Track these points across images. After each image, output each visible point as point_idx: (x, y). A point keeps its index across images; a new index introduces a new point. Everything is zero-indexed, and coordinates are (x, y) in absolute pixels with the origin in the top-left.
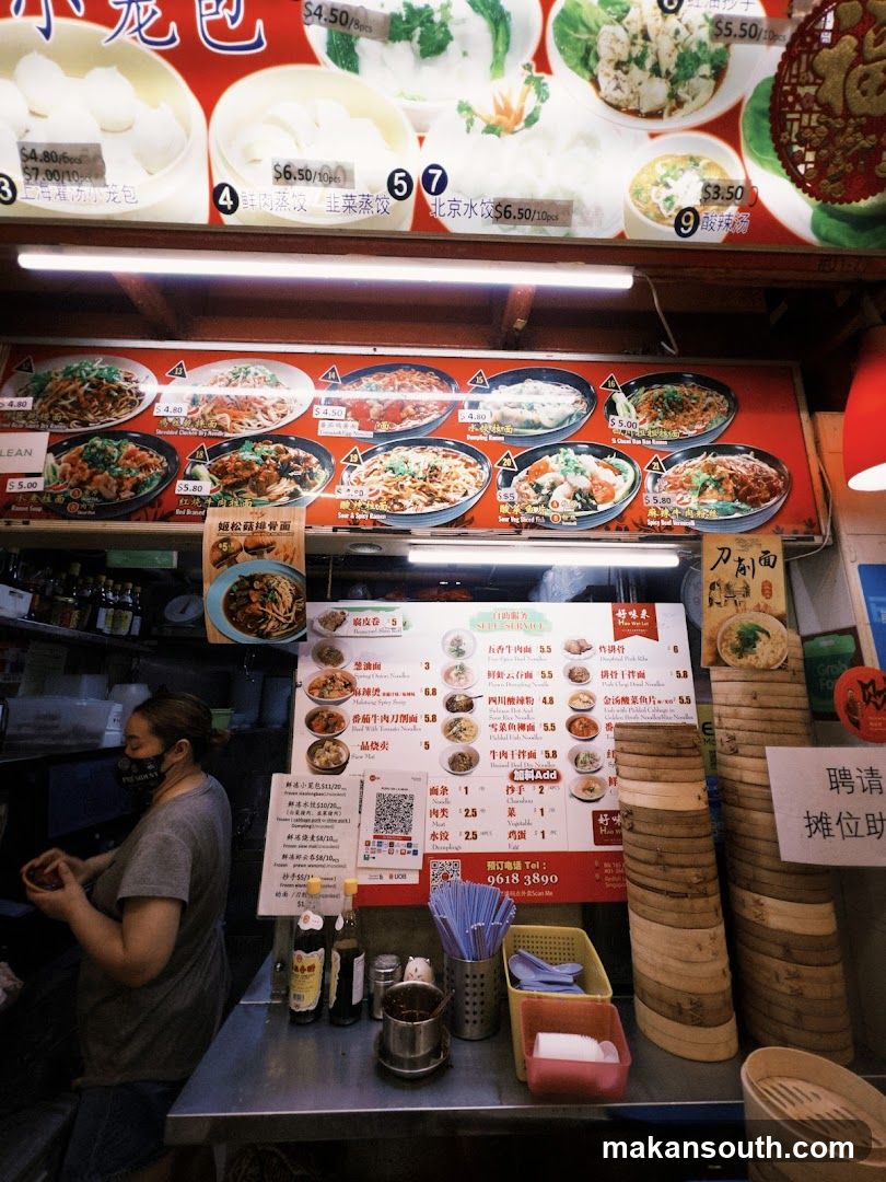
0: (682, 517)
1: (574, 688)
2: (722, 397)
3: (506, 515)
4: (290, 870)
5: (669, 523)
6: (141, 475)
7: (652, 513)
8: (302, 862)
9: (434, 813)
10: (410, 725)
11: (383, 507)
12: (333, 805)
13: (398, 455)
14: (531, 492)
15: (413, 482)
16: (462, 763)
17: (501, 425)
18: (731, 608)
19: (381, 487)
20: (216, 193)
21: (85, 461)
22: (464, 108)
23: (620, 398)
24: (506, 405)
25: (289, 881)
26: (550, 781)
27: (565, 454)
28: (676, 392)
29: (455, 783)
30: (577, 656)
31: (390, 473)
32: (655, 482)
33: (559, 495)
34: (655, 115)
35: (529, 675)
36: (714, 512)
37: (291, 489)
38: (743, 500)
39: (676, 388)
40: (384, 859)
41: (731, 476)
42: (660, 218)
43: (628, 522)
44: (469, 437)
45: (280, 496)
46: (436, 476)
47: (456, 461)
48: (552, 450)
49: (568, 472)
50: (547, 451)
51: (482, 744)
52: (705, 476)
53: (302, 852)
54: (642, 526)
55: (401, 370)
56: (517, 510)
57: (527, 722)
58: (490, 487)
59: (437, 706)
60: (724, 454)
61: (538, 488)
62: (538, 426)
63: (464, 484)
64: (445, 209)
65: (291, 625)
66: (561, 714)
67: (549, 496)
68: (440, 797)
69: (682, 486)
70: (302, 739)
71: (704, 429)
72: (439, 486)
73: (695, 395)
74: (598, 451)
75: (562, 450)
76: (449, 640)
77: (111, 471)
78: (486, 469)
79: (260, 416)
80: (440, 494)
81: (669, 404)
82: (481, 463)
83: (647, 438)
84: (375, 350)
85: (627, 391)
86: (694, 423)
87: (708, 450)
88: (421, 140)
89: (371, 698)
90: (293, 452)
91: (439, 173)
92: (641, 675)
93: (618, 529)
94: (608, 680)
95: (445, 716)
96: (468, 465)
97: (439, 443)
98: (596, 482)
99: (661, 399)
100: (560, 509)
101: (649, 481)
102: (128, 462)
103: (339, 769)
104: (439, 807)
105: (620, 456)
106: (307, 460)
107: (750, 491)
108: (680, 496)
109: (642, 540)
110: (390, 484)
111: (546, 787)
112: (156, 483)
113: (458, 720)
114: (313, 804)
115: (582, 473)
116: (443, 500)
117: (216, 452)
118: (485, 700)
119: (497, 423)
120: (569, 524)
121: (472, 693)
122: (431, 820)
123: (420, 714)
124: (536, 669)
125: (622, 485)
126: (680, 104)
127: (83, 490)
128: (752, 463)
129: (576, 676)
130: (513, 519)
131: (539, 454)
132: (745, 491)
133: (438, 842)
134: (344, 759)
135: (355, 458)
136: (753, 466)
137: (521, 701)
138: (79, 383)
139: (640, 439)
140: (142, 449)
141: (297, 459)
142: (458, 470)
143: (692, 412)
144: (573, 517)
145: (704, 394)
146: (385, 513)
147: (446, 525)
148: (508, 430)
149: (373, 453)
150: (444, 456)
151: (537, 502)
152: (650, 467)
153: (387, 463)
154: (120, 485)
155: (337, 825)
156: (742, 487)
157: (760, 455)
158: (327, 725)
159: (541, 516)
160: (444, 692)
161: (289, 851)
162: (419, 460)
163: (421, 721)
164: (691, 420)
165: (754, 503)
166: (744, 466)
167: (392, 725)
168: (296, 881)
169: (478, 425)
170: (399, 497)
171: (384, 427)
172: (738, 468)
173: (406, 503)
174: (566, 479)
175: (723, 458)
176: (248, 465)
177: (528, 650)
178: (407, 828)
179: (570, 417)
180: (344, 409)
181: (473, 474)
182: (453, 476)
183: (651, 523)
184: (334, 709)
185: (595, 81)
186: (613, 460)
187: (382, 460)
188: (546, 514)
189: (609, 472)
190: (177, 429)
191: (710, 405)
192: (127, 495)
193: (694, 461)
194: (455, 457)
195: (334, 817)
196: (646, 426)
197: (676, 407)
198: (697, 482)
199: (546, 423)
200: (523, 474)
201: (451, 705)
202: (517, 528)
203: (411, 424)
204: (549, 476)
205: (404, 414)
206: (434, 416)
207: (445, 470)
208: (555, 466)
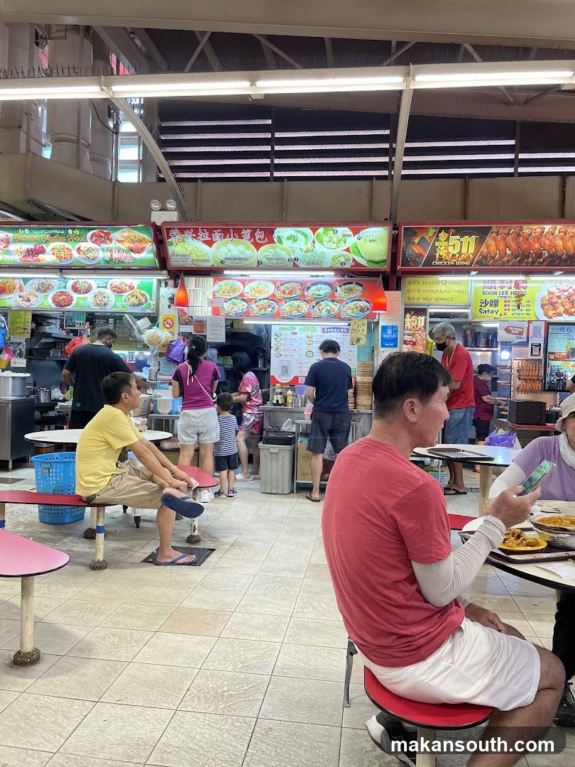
0: (348, 315)
2: (361, 287)
3: (313, 315)
5: (345, 317)
7: (342, 315)
13: (292, 302)
15: (295, 308)
18: (356, 334)
20: (258, 262)
21: (231, 304)
22: (301, 249)
23: (338, 288)
31: (290, 306)
32: (343, 308)
33: (323, 311)
34: (334, 249)
36: (355, 314)
37: (271, 310)
39: (351, 286)
41: (360, 306)
42: (338, 264)
43: (337, 317)
44: (306, 298)
45: (269, 311)
46: (299, 307)
48: (323, 301)
49: (327, 306)
52: (354, 306)
54: (340, 317)
56: (315, 314)
58: (309, 309)
61: (319, 309)
62: (320, 295)
64: (298, 263)
67: (321, 311)
69: (349, 309)
71: (355, 295)
72: (300, 309)
73: (355, 287)
74: (332, 301)
75: (325, 301)
79: (264, 294)
81: (349, 289)
82: (308, 304)
85: (340, 286)
87: (355, 300)
88: (294, 253)
90: (271, 302)
91: (297, 258)
93: (335, 318)
96: (306, 304)
97: (300, 299)
98: (331, 308)
99: (347, 288)
100: (324, 314)
102: (240, 304)
105: (337, 302)
106: (273, 304)
108: (348, 311)
109: (340, 320)
110: (290, 309)
112: (245, 309)
116: (300, 312)
117: (256, 302)
120: (325, 317)
125: (337, 308)
126: (339, 247)
127: (232, 310)
131: (320, 302)
132: (362, 310)
135: (283, 303)
136: (365, 304)
138: (228, 287)
139: (342, 298)
140: (242, 301)
143: (353, 291)
145: (357, 287)
147: (301, 317)
148: (314, 296)
149: (286, 302)
150: (301, 302)
151: (319, 312)
152: (343, 304)
157: (367, 301)
159: (319, 315)
162: (296, 303)
164: (353, 293)
165: (364, 312)
169: (308, 296)
170: (292, 311)
171: (289, 296)
172: (362, 304)
173: (294, 313)
175: (359, 302)
176: (262, 305)
179: (327, 293)
180: (280, 292)
181: (306, 306)
182: (303, 307)
183: (342, 317)
185: (324, 245)
186: (335, 303)
187: (289, 304)
188: (321, 315)
189: (334, 306)
190: (248, 297)
191: (358, 289)
192: (240, 311)
193: (352, 303)
194: (303, 303)
196: (343, 295)
197: (351, 290)
198: (352, 308)
199: (322, 295)
200: (317, 306)
202: (315, 318)
203: (294, 295)
204: (322, 306)
205: (293, 293)
206: (299, 293)
207: (301, 305)
208: (323, 304)
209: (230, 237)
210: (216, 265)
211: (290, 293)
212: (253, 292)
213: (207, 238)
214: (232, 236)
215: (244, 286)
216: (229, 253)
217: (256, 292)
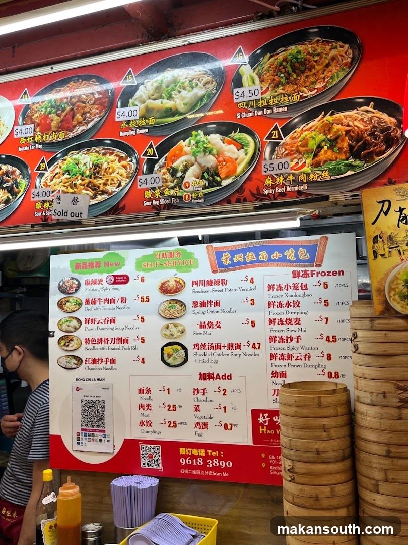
0: (296, 182)
2: (346, 46)
3: (150, 200)
5: (283, 190)
7: (269, 182)
13: (72, 159)
14: (168, 176)
15: (83, 180)
17: (145, 119)
23: (246, 71)
24: (149, 98)
27: (196, 136)
28: (299, 52)
31: (66, 176)
32: (273, 151)
33: (190, 177)
36: (327, 173)
37: (5, 197)
38: (356, 156)
39: (300, 48)
41: (347, 132)
43: (246, 193)
44: (122, 134)
46: (98, 172)
47: (112, 158)
48: (186, 134)
49: (199, 153)
50: (182, 136)
52: (321, 137)
54: (258, 196)
55: (72, 83)
56: (157, 194)
58: (133, 177)
61: (174, 172)
62: (171, 112)
63: (118, 176)
67: (182, 178)
69: (298, 152)
71: (325, 87)
72: (101, 181)
73: (319, 51)
74: (224, 128)
75: (194, 133)
78: (134, 161)
80: (101, 187)
81: (292, 66)
82: (130, 156)
83: (268, 107)
84: (52, 68)
85: (254, 61)
86: (314, 83)
87: (326, 109)
90: (4, 168)
93: (238, 201)
96: (121, 159)
97: (100, 143)
98: (221, 159)
99: (284, 63)
100: (191, 189)
101: (268, 150)
105: (244, 130)
106: (13, 172)
107: (366, 145)
108: (295, 161)
109: (258, 209)
110: (66, 184)
115: (210, 153)
116: (104, 192)
119: (143, 117)
120: (198, 201)
125: (243, 158)
128: (370, 115)
130: (155, 203)
131: (175, 140)
132: (360, 147)
135: (43, 166)
136: (371, 118)
139: (262, 109)
141: (7, 173)
142: (114, 165)
143: (313, 71)
144: (201, 195)
145: (328, 48)
147: (106, 214)
148: (151, 121)
149: (54, 160)
150: (104, 154)
151: (172, 185)
152: (269, 137)
153: (64, 167)
156: (357, 143)
157: (380, 105)
159: (175, 197)
162: (86, 159)
164: (312, 79)
165: (368, 158)
166: (362, 119)
169: (128, 122)
171: (61, 136)
172: (356, 123)
174: (196, 161)
175: (340, 115)
179: (201, 99)
180: (33, 126)
181: (125, 167)
182: (111, 170)
183: (267, 192)
186: (237, 135)
187: (62, 165)
188: (180, 194)
189: (232, 147)
191: (333, 58)
193: (312, 124)
194: (111, 154)
196: (268, 95)
197: (300, 67)
198: (312, 145)
199: (182, 108)
200: (162, 161)
202: (157, 210)
203: (79, 130)
204: (183, 159)
205: (75, 122)
206: (96, 119)
207: (105, 166)
208: (187, 149)
211: (65, 125)
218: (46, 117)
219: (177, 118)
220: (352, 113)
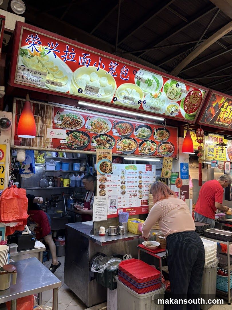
0: (161, 154)
1: (140, 180)
4: (97, 213)
6: (84, 141)
7: (158, 153)
8: (99, 212)
9: (119, 202)
10: (115, 187)
11: (123, 150)
12: (104, 202)
13: (125, 140)
14: (143, 148)
15: (127, 146)
16: (123, 193)
18: (165, 169)
19: (122, 146)
20: (114, 98)
21: (73, 137)
22: (151, 94)
23: (155, 132)
24: (140, 132)
25: (97, 215)
26: (136, 195)
27: (148, 142)
29: (122, 196)
30: (140, 174)
31: (124, 144)
33: (146, 150)
34: (172, 99)
35: (133, 177)
36: (165, 153)
37: (109, 146)
39: (163, 131)
40: (112, 210)
41: (168, 147)
42: (169, 112)
43: (155, 155)
44: (135, 138)
45: (107, 147)
46: (130, 145)
47: (133, 142)
48: (146, 141)
49: (148, 145)
51: (126, 190)
52: (165, 147)
53: (99, 210)
54: (157, 156)
55: (125, 123)
56: (141, 152)
57: (133, 186)
58: (137, 147)
59: (120, 183)
60: (168, 143)
61: (144, 148)
62: (144, 136)
63: (134, 146)
64: (144, 106)
65: (110, 171)
66: (138, 184)
68: (120, 199)
69: (162, 149)
70: (98, 190)
71: (165, 139)
72: (131, 147)
73: (165, 132)
74: (152, 142)
76: (122, 171)
77: (78, 139)
78: (137, 144)
79: (103, 130)
84: (121, 118)
85: (157, 131)
88: (144, 97)
89: (109, 182)
90: (109, 138)
91: (145, 102)
92: (149, 177)
93: (154, 156)
94: (144, 178)
95: (121, 185)
96: (135, 143)
97: (131, 138)
98: (151, 147)
99: (161, 133)
100: (147, 152)
101: (158, 147)
102: (81, 138)
103: (104, 195)
104: (120, 201)
105: (155, 143)
106: (111, 140)
107: (170, 150)
109: (157, 158)
110: (124, 146)
111: (135, 196)
112: (87, 143)
113: (123, 186)
114: (101, 202)
116: (131, 149)
117: (96, 137)
118: (127, 182)
119: (139, 135)
120: (148, 154)
121: (125, 181)
122: (118, 203)
123: (117, 185)
124: (134, 176)
125: (155, 148)
126: (175, 99)
127: (74, 143)
129: (140, 178)
130: (140, 153)
131: (144, 141)
133: (120, 207)
134: (105, 193)
135: (118, 140)
136: (171, 146)
137: (132, 182)
138: (70, 118)
139: (157, 140)
140: (84, 135)
141: (110, 140)
146: (122, 151)
147: (132, 154)
148: (140, 137)
149: (121, 139)
150: (131, 141)
152: (158, 145)
154: (81, 143)
155: (104, 205)
157: (172, 144)
158: (102, 187)
159: (144, 153)
160: (121, 181)
161: (97, 210)
162: (128, 141)
163: (117, 186)
164: (164, 137)
165: (170, 152)
167: (113, 187)
168: (98, 215)
169: (136, 135)
170: (125, 148)
171: (123, 134)
173: (126, 150)
175: (167, 144)
176: (102, 140)
177: (133, 173)
178: (115, 205)
179: (149, 135)
180: (117, 130)
183: (158, 155)
184: (103, 184)
185: (167, 94)
186: (154, 143)
187: (123, 141)
189: (153, 145)
190: (89, 131)
191: (167, 134)
192: (82, 145)
193: (164, 144)
195: (104, 204)
196: (158, 138)
197: (163, 134)
199: (146, 136)
200: (142, 145)
201: (122, 183)
202: (141, 155)
203: (126, 134)
204: (145, 146)
205: (126, 132)
206: (130, 133)
207: (132, 143)
208: (146, 144)
209: (97, 66)
210: (71, 93)
211: (124, 132)
212: (94, 127)
213: (72, 60)
214: (99, 64)
215: (86, 121)
216: (90, 82)
217: (96, 127)
218: (119, 129)
219: (145, 137)
220: (169, 144)
